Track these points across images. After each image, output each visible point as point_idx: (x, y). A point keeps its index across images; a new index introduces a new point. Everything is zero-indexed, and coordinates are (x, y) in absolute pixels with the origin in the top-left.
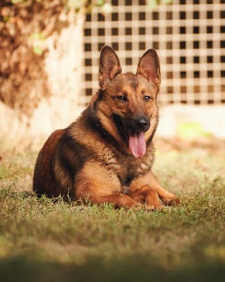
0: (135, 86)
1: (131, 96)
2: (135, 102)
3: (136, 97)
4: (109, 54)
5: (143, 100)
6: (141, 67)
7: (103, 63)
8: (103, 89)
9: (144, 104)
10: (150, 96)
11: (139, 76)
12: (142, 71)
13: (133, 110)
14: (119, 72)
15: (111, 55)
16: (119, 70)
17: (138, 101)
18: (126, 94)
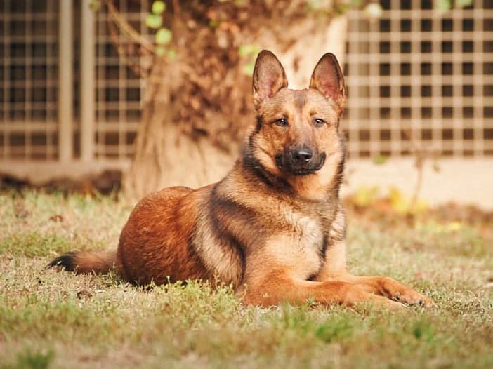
0: (300, 105)
1: (293, 119)
2: (299, 127)
3: (301, 119)
4: (268, 62)
5: (311, 125)
6: (315, 77)
7: (259, 74)
8: (261, 114)
9: (313, 130)
10: (323, 118)
11: (312, 91)
12: (317, 84)
13: (293, 138)
14: (284, 86)
15: (272, 62)
16: (284, 83)
17: (302, 126)
18: (286, 116)
